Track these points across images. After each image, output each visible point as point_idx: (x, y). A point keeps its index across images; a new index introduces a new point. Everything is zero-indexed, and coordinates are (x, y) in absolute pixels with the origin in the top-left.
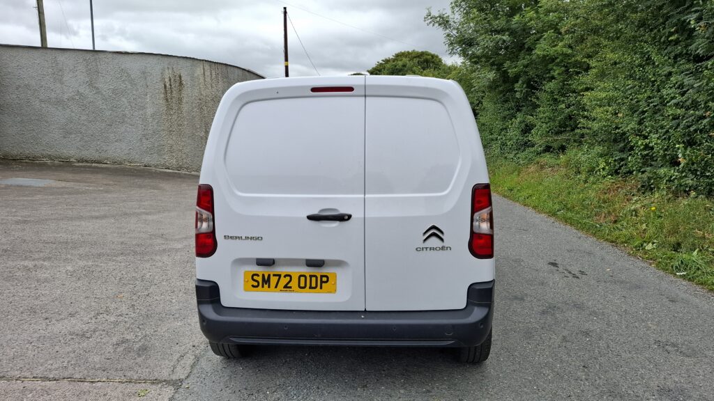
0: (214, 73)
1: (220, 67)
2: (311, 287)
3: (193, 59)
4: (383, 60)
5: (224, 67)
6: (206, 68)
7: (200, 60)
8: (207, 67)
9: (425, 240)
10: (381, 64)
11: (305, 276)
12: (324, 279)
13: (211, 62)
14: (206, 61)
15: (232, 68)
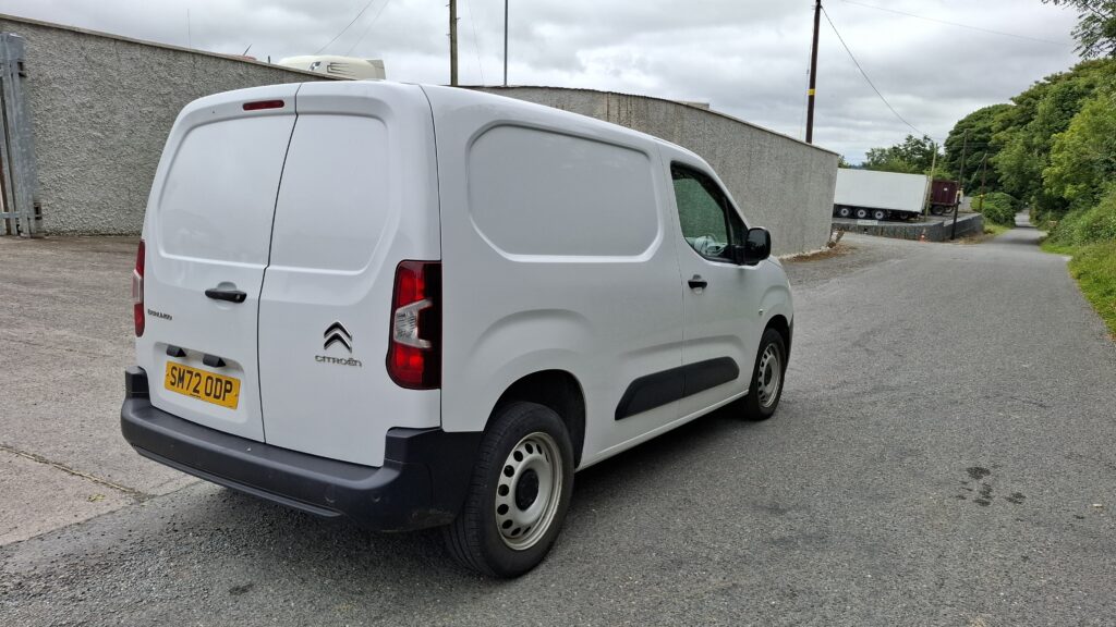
0: (623, 111)
1: (634, 101)
2: (215, 397)
3: (593, 91)
4: (1047, 79)
5: (642, 101)
6: (611, 105)
7: (603, 93)
8: (614, 102)
9: (327, 344)
10: (1043, 85)
11: (220, 381)
12: (228, 387)
13: (619, 94)
14: (612, 93)
15: (657, 104)
